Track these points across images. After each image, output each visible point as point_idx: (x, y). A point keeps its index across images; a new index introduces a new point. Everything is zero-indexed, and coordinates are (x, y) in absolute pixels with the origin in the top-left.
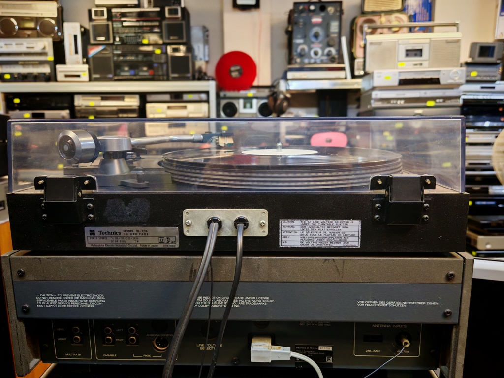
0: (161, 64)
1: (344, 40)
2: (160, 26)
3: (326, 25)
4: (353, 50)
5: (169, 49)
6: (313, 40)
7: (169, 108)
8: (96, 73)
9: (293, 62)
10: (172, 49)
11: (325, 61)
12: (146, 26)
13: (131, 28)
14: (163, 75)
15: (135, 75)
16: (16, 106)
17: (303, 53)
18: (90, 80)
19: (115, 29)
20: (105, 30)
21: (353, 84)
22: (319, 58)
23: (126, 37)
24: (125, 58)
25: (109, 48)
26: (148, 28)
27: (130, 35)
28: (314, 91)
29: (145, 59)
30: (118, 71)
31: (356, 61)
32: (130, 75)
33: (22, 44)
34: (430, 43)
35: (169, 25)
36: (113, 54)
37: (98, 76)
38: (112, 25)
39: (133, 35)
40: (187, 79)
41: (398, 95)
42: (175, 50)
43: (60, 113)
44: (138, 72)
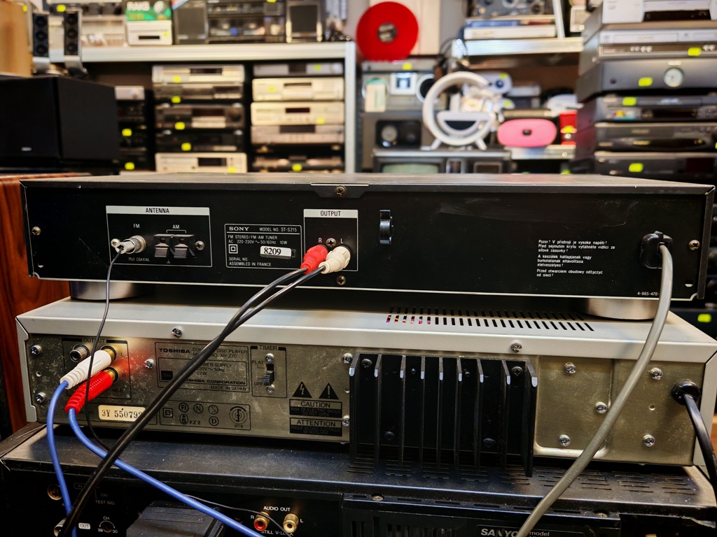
0: (276, 18)
7: (286, 85)
8: (182, 33)
9: (475, 13)
11: (524, 11)
14: (279, 35)
15: (238, 35)
17: (489, 0)
18: (174, 43)
21: (567, 45)
22: (514, 7)
29: (253, 11)
30: (214, 30)
31: (573, 10)
32: (231, 36)
36: (208, 4)
37: (185, 37)
40: (314, 40)
43: (130, 91)
44: (242, 31)
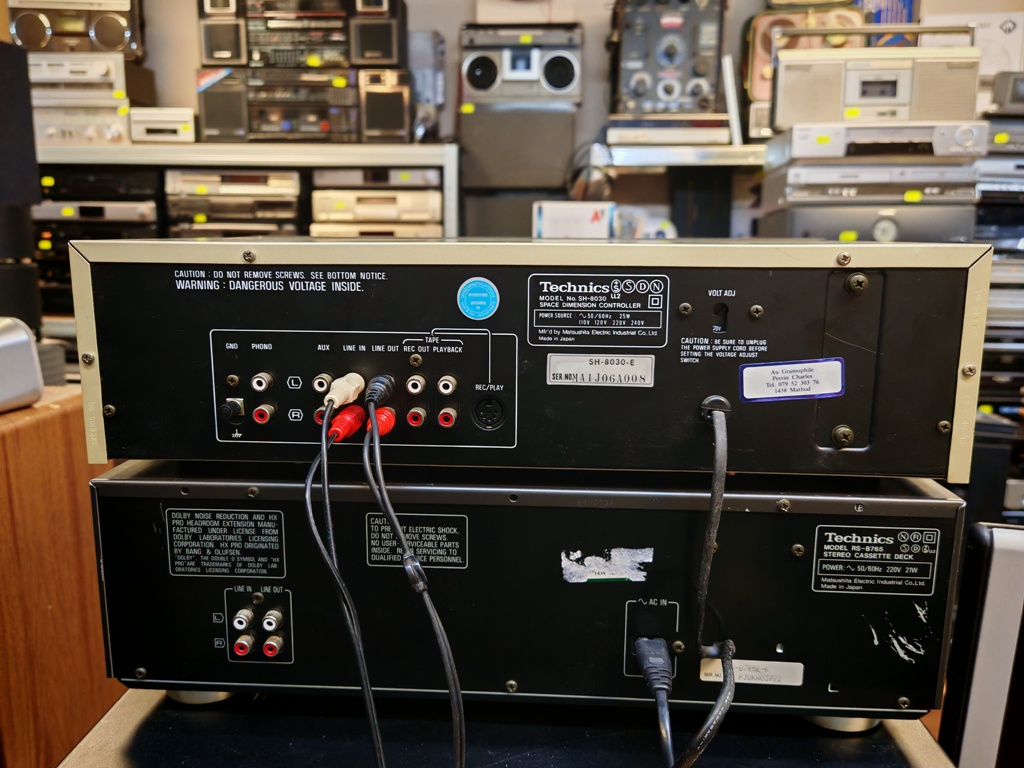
0: (346, 108)
1: (728, 64)
2: (345, 30)
3: (691, 32)
4: (747, 86)
5: (364, 77)
6: (664, 62)
7: (360, 200)
8: (210, 125)
9: (621, 107)
10: (368, 78)
11: (688, 106)
12: (317, 29)
13: (283, 34)
14: (349, 132)
15: (291, 131)
16: (47, 191)
17: (641, 90)
18: (198, 139)
19: (252, 35)
20: (231, 36)
21: (746, 155)
22: (674, 101)
23: (275, 51)
24: (271, 95)
25: (240, 75)
26: (320, 34)
27: (281, 48)
28: (661, 170)
29: (314, 97)
30: (255, 124)
31: (753, 107)
32: (282, 132)
33: (61, 65)
34: (913, 69)
35: (363, 29)
36: (248, 86)
37: (214, 132)
38: (247, 26)
39: (289, 48)
40: (399, 140)
41: (843, 177)
42: (376, 80)
43: (135, 208)
44: (298, 125)
